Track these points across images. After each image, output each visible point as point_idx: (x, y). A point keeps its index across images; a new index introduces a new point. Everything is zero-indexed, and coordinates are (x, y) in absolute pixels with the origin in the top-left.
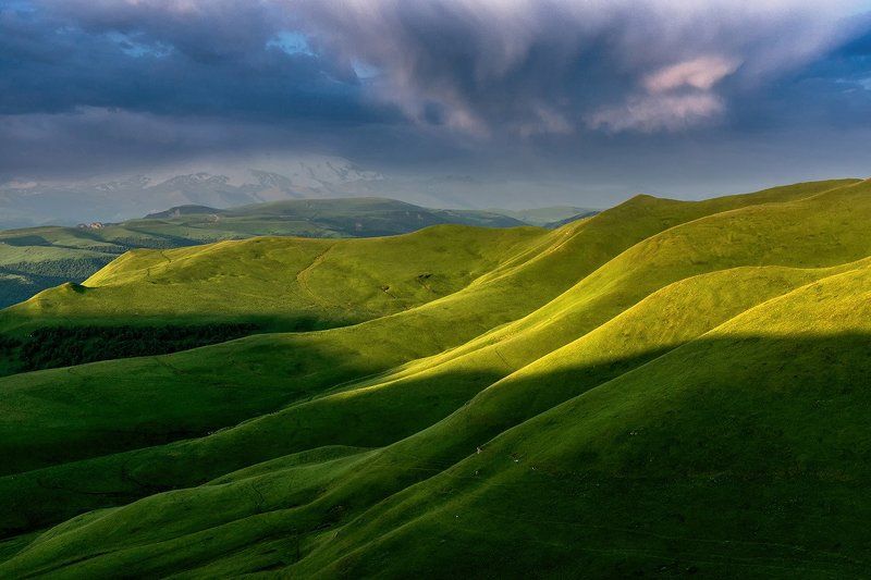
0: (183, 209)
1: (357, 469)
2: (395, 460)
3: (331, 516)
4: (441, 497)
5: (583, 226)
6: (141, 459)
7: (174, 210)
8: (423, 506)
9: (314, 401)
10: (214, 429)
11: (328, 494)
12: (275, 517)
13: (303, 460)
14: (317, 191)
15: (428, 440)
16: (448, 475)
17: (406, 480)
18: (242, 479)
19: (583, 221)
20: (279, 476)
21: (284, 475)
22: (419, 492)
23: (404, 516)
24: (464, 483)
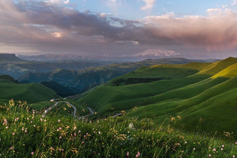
0: (148, 59)
1: (183, 102)
2: (190, 101)
3: (180, 110)
4: (200, 108)
5: (219, 62)
6: (146, 99)
7: (146, 60)
8: (197, 109)
9: (172, 91)
10: (156, 95)
11: (178, 106)
12: (170, 109)
13: (173, 100)
14: (169, 56)
15: (196, 98)
16: (201, 104)
17: (193, 105)
18: (163, 103)
19: (219, 61)
20: (170, 103)
21: (171, 103)
22: (196, 107)
23: (194, 111)
24: (204, 106)
